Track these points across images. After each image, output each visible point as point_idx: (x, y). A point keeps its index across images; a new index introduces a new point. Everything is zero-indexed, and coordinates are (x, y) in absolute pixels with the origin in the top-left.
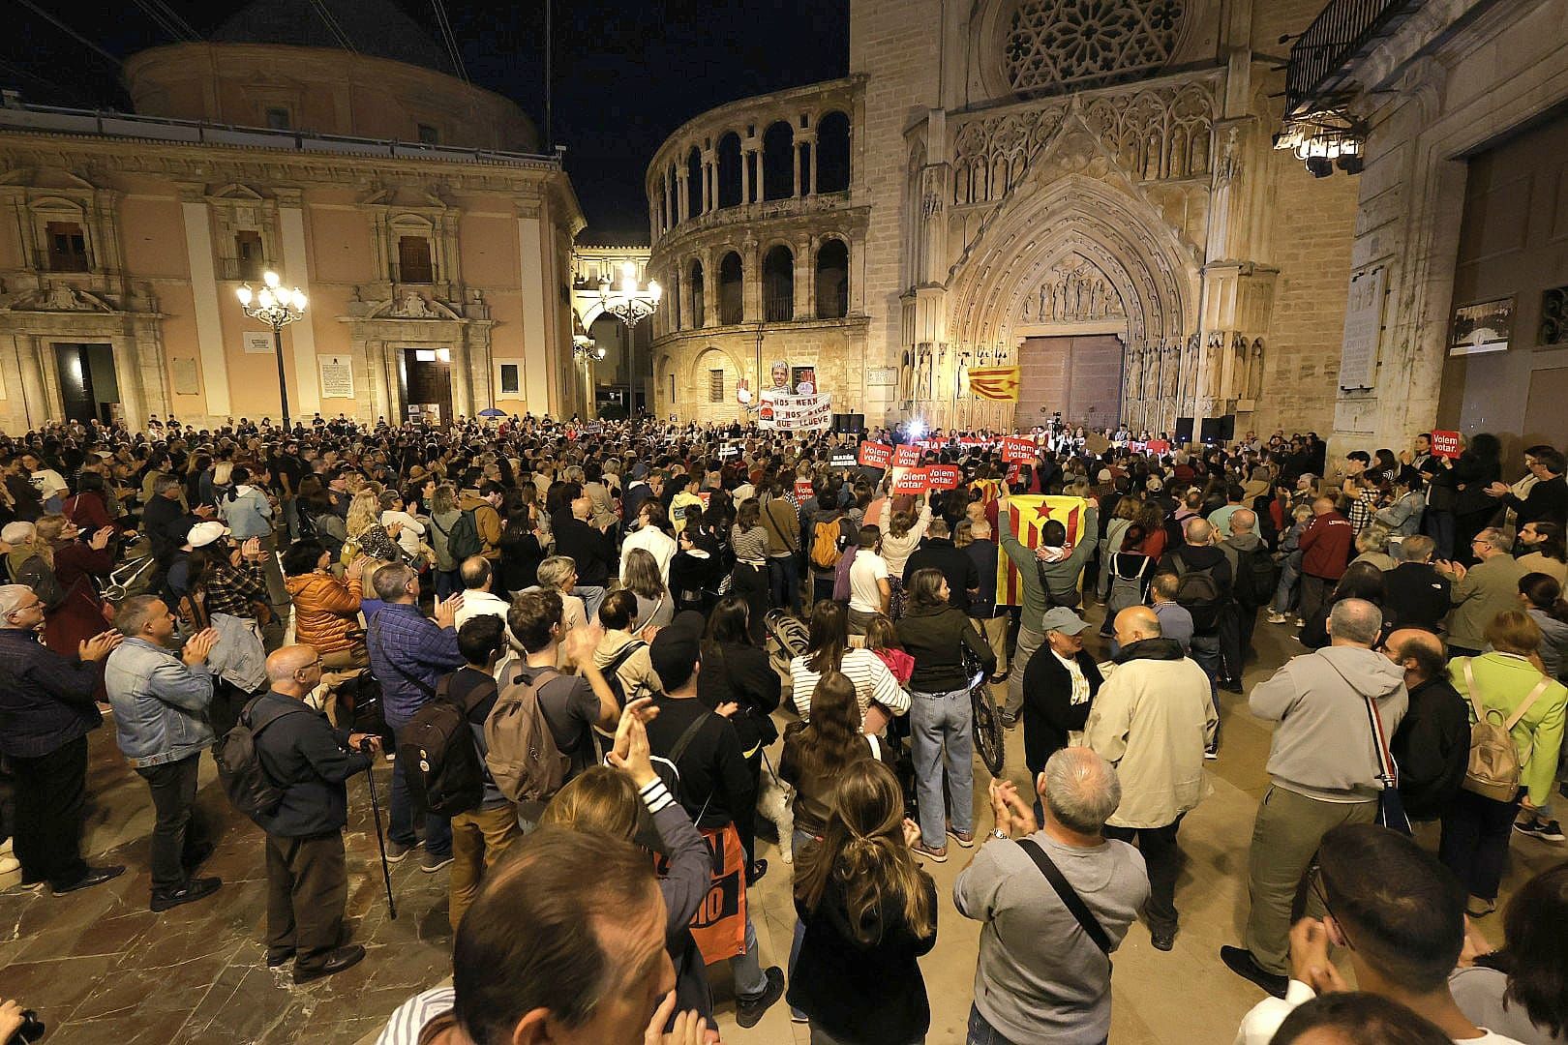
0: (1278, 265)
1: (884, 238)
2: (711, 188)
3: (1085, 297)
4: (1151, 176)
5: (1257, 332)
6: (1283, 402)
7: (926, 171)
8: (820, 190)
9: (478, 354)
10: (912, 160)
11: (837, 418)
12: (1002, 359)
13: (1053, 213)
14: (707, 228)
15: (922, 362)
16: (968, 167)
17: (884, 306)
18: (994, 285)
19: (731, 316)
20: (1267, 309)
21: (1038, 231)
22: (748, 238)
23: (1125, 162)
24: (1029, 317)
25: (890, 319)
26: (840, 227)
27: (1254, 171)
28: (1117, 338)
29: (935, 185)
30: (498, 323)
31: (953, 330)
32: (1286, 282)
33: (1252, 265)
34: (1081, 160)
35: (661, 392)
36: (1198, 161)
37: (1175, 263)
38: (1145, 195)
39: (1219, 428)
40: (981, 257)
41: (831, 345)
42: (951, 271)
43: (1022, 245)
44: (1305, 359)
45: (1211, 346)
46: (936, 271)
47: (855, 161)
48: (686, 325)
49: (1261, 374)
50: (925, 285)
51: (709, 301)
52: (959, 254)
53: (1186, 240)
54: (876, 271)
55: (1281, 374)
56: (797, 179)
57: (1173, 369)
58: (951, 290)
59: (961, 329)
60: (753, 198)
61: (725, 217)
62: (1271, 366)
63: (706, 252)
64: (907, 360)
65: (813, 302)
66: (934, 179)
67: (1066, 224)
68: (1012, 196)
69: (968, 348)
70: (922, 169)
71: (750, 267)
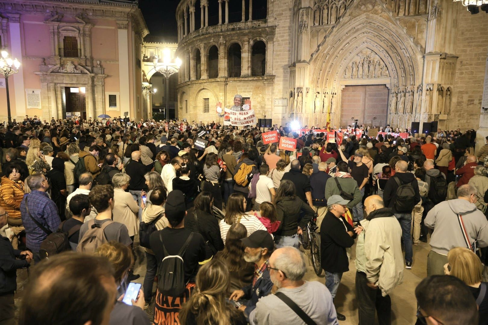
0: (457, 54)
1: (282, 40)
2: (205, 16)
3: (372, 68)
4: (401, 14)
5: (448, 84)
6: (460, 116)
7: (301, 11)
8: (254, 18)
9: (98, 89)
10: (295, 6)
11: (260, 120)
12: (334, 95)
13: (358, 30)
14: (203, 35)
15: (298, 96)
16: (320, 9)
17: (281, 70)
18: (331, 61)
19: (213, 74)
20: (453, 74)
21: (350, 38)
22: (221, 40)
23: (390, 8)
24: (346, 76)
25: (285, 77)
26: (263, 35)
27: (447, 12)
28: (386, 87)
29: (305, 17)
30: (108, 76)
31: (313, 82)
32: (461, 62)
33: (446, 54)
34: (370, 6)
35: (181, 108)
36: (422, 8)
37: (412, 53)
38: (398, 22)
39: (431, 127)
40: (326, 48)
41: (258, 87)
42: (312, 56)
43: (344, 44)
44: (470, 97)
45: (428, 90)
46: (305, 55)
47: (270, 6)
48: (193, 78)
49: (450, 103)
50: (299, 62)
51: (203, 67)
52: (315, 48)
53: (417, 43)
54: (278, 55)
55: (459, 103)
56: (243, 13)
57: (410, 100)
58: (311, 63)
59: (316, 81)
60: (223, 21)
61: (211, 30)
62: (454, 100)
63: (202, 45)
64: (292, 95)
65: (250, 69)
66: (304, 14)
67: (363, 35)
68: (339, 22)
69: (319, 90)
70: (299, 10)
71: (222, 53)
